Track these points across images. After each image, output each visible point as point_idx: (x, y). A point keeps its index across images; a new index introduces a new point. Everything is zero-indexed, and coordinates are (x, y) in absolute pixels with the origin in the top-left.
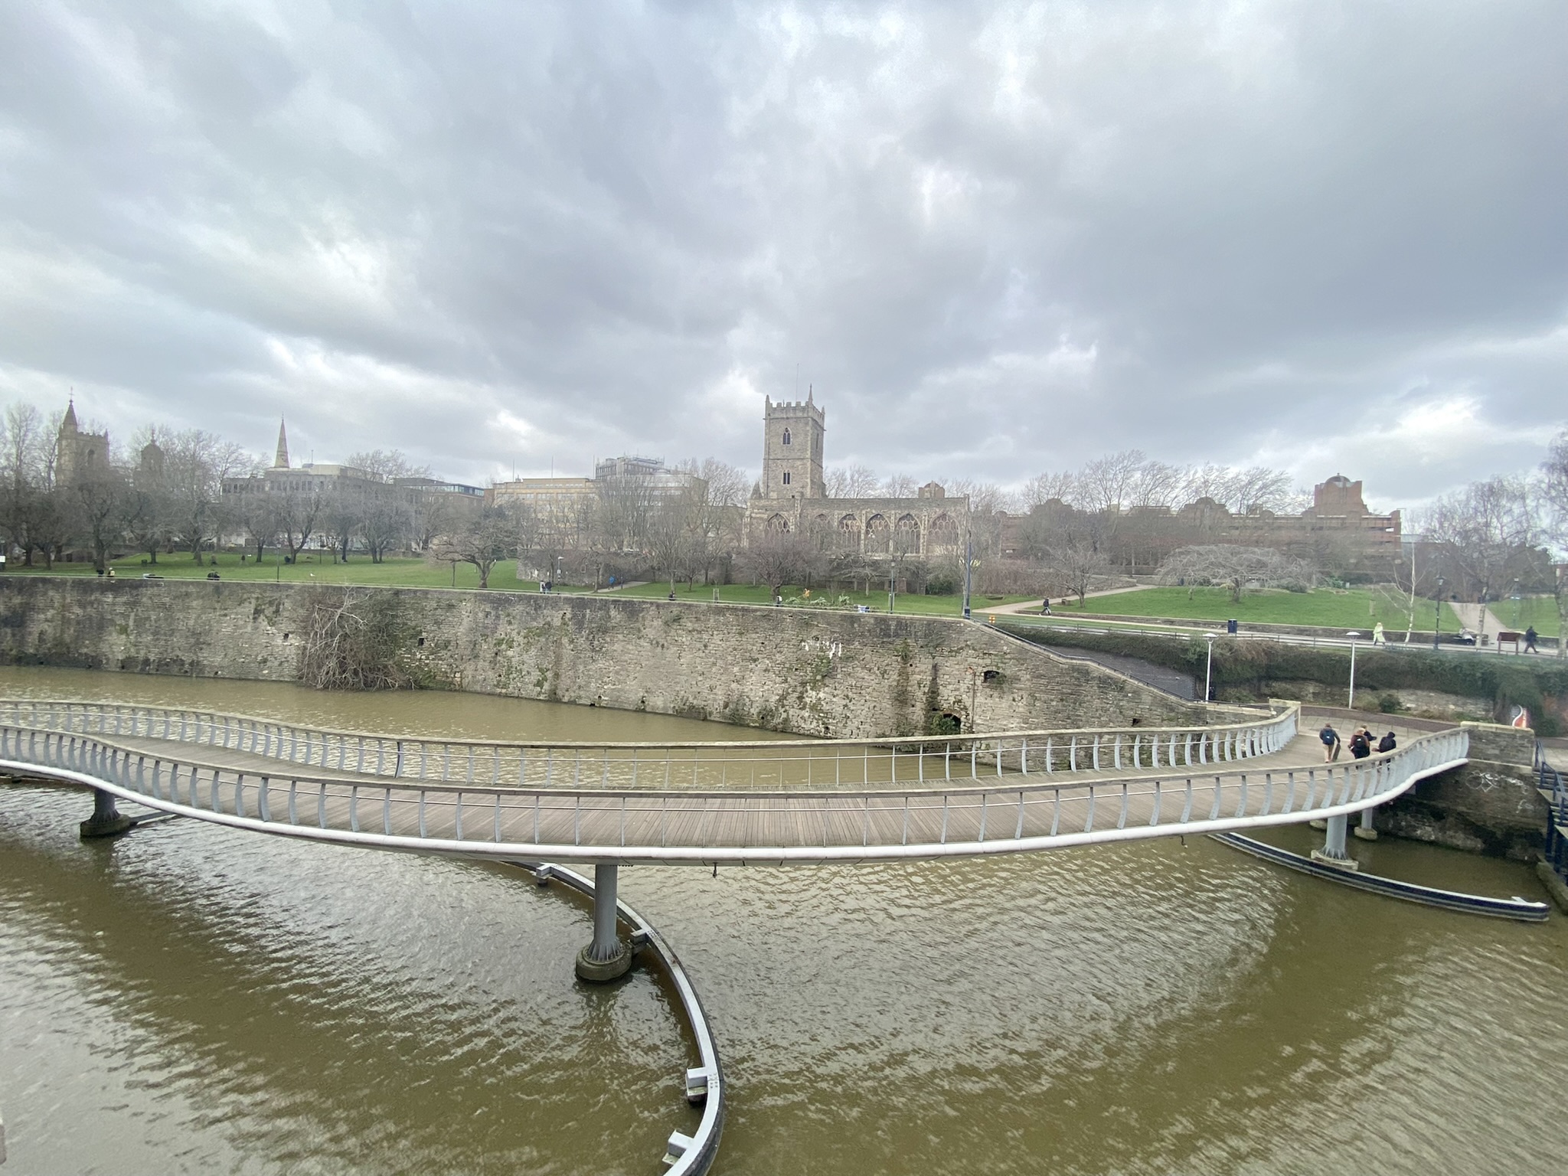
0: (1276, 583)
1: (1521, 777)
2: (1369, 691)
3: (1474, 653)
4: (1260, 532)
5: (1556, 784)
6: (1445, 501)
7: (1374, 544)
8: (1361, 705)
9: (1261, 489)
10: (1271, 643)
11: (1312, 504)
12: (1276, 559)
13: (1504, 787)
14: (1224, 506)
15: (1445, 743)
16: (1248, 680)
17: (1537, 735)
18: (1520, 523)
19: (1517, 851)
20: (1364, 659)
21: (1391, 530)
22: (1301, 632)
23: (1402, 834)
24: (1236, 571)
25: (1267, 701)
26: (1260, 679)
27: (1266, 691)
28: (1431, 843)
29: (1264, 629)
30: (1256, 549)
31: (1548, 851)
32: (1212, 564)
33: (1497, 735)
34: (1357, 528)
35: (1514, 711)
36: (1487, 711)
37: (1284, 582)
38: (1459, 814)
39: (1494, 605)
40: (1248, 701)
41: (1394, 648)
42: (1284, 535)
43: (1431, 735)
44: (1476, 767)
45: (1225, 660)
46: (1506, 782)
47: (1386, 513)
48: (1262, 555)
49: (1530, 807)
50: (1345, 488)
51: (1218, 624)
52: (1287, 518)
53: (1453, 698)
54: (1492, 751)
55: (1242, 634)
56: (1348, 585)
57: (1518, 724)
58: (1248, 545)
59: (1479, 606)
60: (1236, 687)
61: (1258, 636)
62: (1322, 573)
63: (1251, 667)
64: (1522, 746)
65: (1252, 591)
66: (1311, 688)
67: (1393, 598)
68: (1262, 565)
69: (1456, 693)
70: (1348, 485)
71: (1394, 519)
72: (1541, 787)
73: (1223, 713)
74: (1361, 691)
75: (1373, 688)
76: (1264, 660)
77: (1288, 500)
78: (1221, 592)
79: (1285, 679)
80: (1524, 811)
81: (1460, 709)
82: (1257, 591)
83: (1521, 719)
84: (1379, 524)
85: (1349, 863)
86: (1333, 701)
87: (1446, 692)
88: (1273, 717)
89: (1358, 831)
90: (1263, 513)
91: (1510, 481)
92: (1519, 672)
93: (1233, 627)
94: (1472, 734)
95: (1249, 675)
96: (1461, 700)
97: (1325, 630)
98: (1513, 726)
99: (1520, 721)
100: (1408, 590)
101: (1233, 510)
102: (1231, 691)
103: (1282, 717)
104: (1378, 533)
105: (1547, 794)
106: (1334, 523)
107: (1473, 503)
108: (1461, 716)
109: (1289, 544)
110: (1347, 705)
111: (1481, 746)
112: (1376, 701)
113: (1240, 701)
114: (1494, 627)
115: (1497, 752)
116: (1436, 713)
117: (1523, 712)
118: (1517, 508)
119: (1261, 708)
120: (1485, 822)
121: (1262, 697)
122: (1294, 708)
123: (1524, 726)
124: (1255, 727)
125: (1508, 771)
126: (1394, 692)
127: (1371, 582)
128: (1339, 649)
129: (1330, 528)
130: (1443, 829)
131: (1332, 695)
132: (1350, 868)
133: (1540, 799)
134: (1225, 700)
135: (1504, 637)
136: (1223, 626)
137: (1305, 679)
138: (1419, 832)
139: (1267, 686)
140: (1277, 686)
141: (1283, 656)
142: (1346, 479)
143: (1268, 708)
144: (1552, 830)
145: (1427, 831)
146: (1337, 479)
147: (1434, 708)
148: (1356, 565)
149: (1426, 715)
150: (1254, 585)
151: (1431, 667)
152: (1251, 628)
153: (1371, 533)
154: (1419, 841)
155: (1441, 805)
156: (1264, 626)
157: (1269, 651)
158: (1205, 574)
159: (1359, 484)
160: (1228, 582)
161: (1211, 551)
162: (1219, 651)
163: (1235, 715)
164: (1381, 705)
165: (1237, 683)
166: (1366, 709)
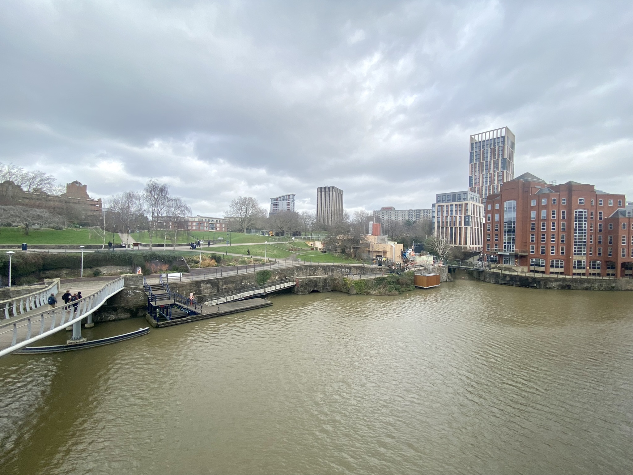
0: (48, 225)
1: (140, 289)
2: (89, 269)
3: (125, 251)
4: (40, 202)
5: (149, 289)
6: (115, 197)
7: (91, 211)
8: (86, 275)
9: (40, 181)
10: (45, 254)
11: (66, 191)
12: (47, 215)
13: (135, 294)
14: (20, 186)
15: (116, 283)
16: (33, 272)
17: (144, 275)
18: (138, 207)
19: (140, 313)
20: (87, 256)
21: (98, 206)
22: (60, 247)
23: (103, 320)
24: (26, 220)
25: (44, 281)
26: (40, 271)
27: (43, 276)
28: (113, 320)
29: (41, 247)
30: (37, 210)
31: (149, 310)
32: (12, 215)
33: (133, 277)
34: (85, 204)
35: (137, 269)
36: (130, 270)
37: (51, 225)
38: (122, 307)
39: (132, 234)
40: (34, 282)
41: (98, 251)
42: (52, 204)
43: (111, 282)
44: (126, 290)
45: (20, 264)
46: (136, 292)
47: (96, 199)
48: (41, 212)
49: (143, 298)
50: (79, 187)
51: (16, 246)
52: (53, 196)
53: (119, 267)
54: (131, 283)
55: (29, 251)
56: (81, 227)
57: (139, 273)
58: (33, 207)
59: (127, 234)
60: (27, 276)
61: (38, 251)
62: (70, 222)
63: (35, 266)
64: (140, 279)
65: (35, 229)
66: (65, 271)
67: (98, 232)
68: (39, 217)
69: (120, 265)
70: (81, 186)
71: (99, 202)
72: (146, 291)
73: (20, 291)
74: (86, 270)
75: (91, 268)
76: (41, 262)
77: (54, 188)
78: (18, 230)
79: (52, 269)
80: (141, 300)
81: (121, 271)
82: (38, 229)
83: (140, 271)
84: (93, 203)
85: (83, 339)
86: (75, 275)
87: (117, 265)
88: (46, 287)
89: (86, 326)
90: (41, 192)
91: (136, 194)
92: (139, 256)
93: (24, 247)
94: (126, 279)
95: (34, 270)
96: (121, 267)
97: (70, 246)
98: (138, 274)
99: (139, 271)
100: (103, 229)
101: (25, 189)
102: (24, 279)
103: (50, 287)
104: (93, 206)
105: (147, 293)
106: (75, 201)
107: (124, 199)
108: (122, 273)
109: (54, 208)
110: (81, 276)
111: (128, 282)
112: (92, 273)
113: (29, 283)
114: (132, 241)
115: (133, 283)
116: (114, 273)
117: (140, 268)
118: (137, 202)
119: (40, 284)
120: (130, 307)
121: (41, 279)
122: (56, 282)
123: (140, 273)
124: (36, 294)
125: (136, 288)
126: (99, 268)
127: (90, 226)
128: (76, 253)
129: (73, 203)
130: (117, 314)
131: (74, 273)
132: (83, 341)
133: (146, 295)
134: (21, 284)
135: (135, 245)
136: (19, 247)
137: (62, 268)
138: (109, 318)
139: (43, 273)
140: (48, 273)
141: (51, 259)
142: (80, 184)
143: (44, 284)
144: (149, 303)
145: (112, 317)
146: (76, 182)
147: (113, 272)
148: (85, 219)
149: (110, 275)
150: (37, 227)
151: (112, 257)
152: (35, 247)
153: (90, 206)
154: (110, 321)
155: (116, 305)
156: (41, 246)
157: (44, 257)
158: (8, 221)
159: (85, 186)
160: (22, 225)
161: (11, 209)
162: (16, 260)
163: (27, 290)
164: (94, 274)
165: (28, 274)
166: (88, 277)
